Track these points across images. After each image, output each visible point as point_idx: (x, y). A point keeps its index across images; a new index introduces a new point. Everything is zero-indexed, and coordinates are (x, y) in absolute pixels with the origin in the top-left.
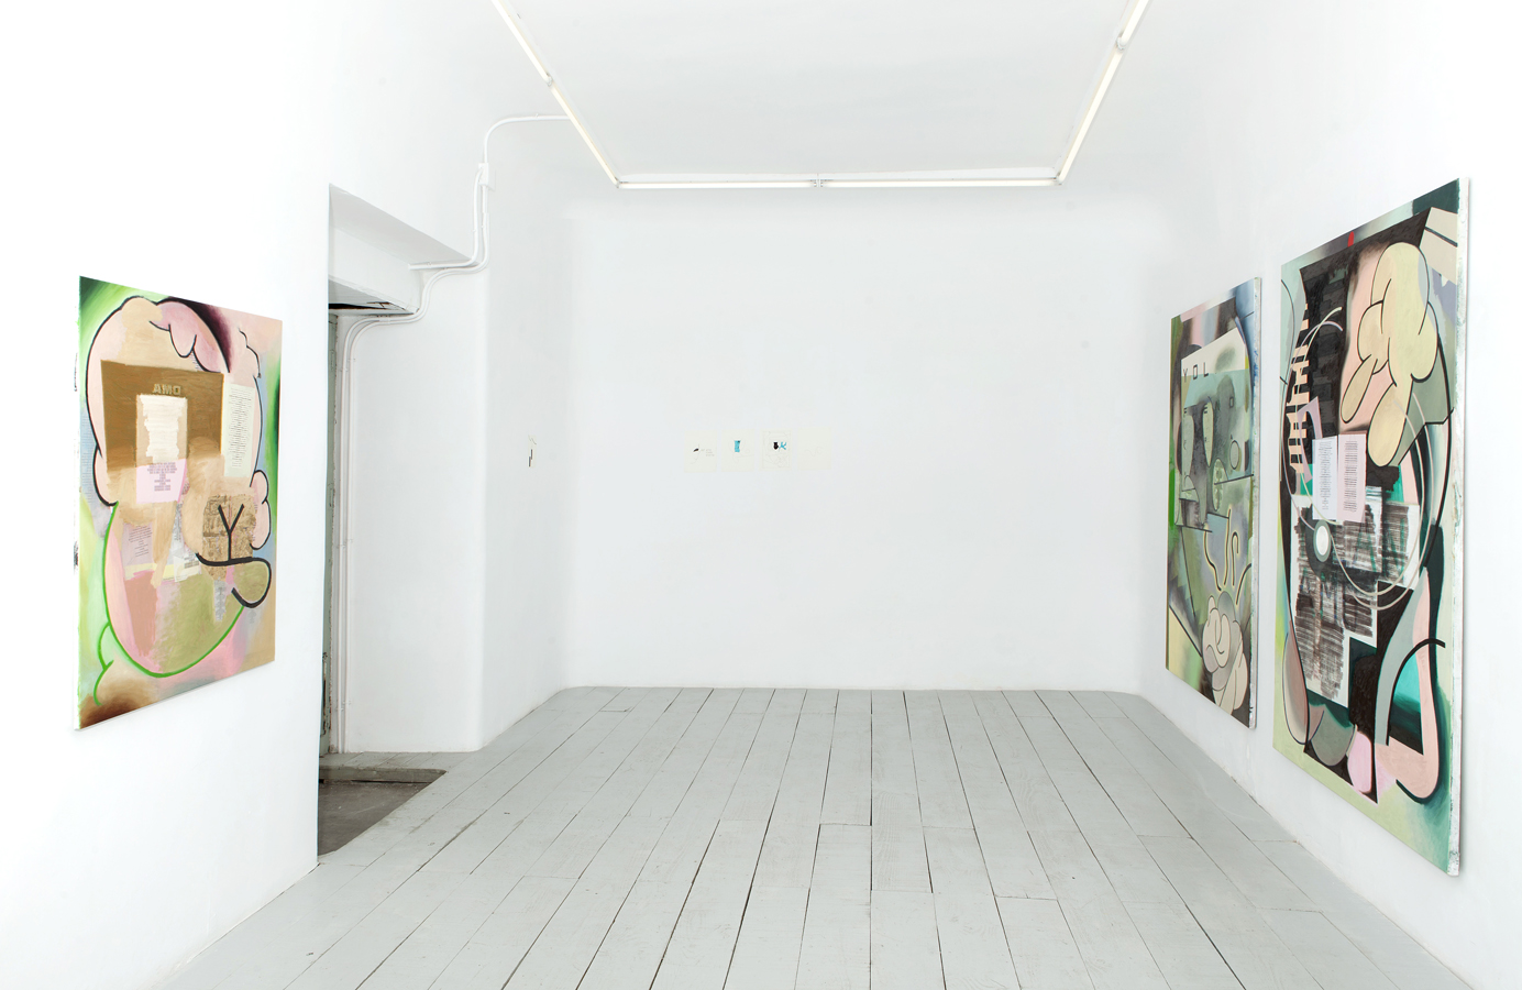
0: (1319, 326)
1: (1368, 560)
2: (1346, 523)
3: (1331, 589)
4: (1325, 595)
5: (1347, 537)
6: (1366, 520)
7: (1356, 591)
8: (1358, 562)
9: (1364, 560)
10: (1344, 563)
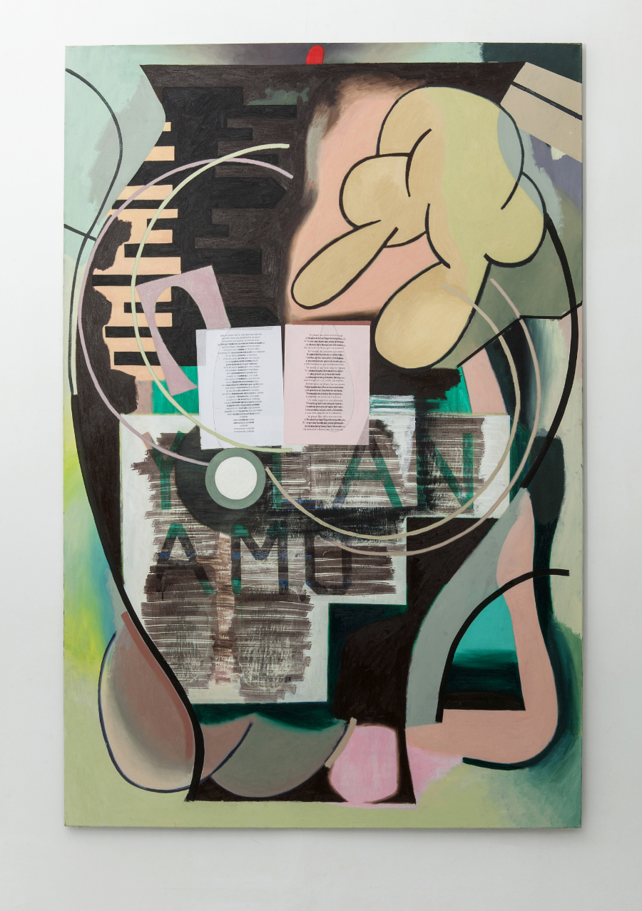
0: (213, 163)
1: (379, 494)
2: (310, 449)
3: (268, 545)
4: (247, 557)
5: (314, 468)
6: (373, 441)
7: (345, 538)
8: (348, 499)
9: (367, 494)
10: (308, 505)
